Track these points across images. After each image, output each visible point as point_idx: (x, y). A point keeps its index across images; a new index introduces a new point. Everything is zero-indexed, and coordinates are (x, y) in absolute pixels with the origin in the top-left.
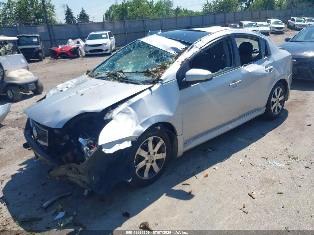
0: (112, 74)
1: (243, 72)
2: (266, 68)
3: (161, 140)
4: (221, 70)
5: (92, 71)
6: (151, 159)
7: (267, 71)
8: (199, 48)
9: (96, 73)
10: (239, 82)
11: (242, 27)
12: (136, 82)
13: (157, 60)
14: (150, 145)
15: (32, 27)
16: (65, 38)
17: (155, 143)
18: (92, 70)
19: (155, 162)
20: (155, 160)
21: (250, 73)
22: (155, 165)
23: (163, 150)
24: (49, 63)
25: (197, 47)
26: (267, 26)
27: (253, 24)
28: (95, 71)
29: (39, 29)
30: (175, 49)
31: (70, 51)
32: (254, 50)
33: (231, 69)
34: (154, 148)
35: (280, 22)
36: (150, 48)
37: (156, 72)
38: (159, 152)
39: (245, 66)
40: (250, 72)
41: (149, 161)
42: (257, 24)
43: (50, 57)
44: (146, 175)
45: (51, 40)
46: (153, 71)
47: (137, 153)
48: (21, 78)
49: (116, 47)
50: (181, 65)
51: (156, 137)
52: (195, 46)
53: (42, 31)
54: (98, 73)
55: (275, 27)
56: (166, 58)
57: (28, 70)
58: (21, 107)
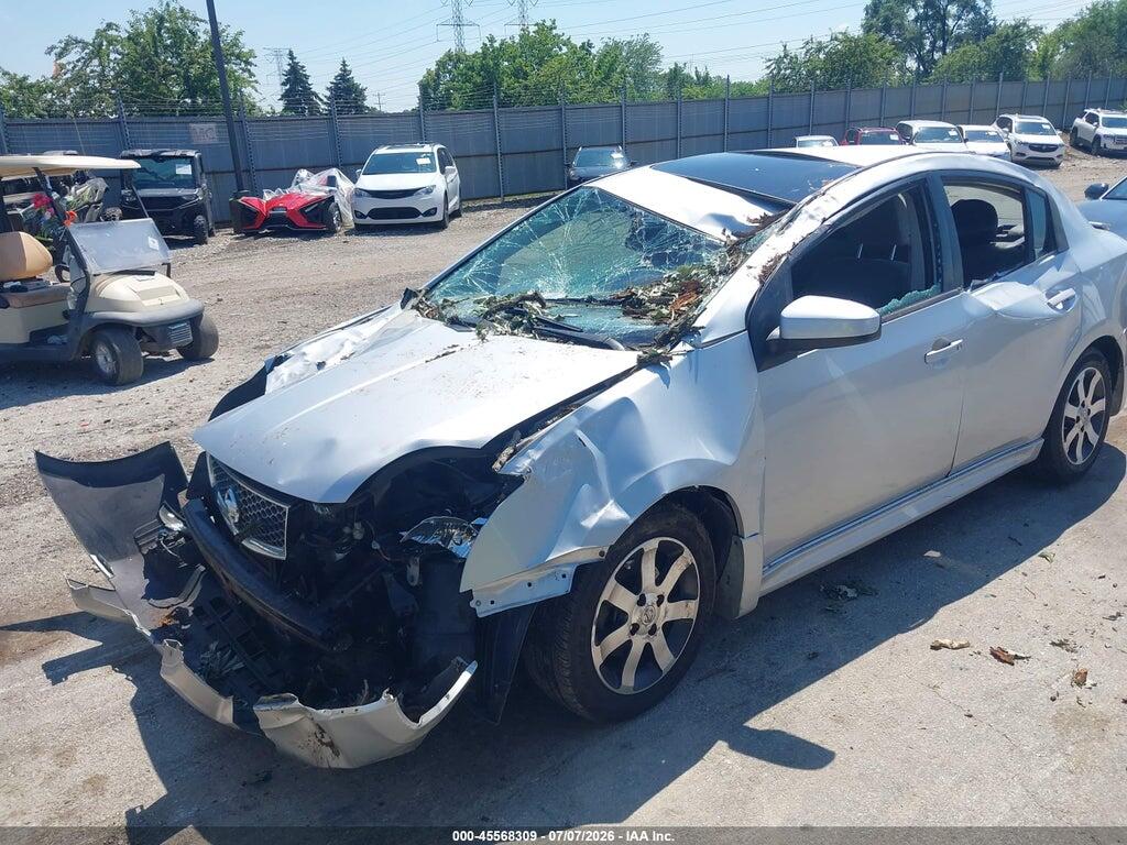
0: (501, 308)
1: (973, 310)
2: (1050, 295)
3: (687, 551)
4: (894, 301)
5: (424, 292)
6: (650, 621)
7: (1054, 307)
8: (820, 218)
9: (441, 302)
10: (957, 347)
11: (908, 141)
12: (600, 338)
13: (659, 260)
14: (649, 571)
15: (176, 125)
16: (284, 167)
17: (664, 562)
18: (423, 286)
19: (660, 632)
20: (660, 625)
21: (996, 313)
22: (659, 641)
23: (689, 589)
24: (230, 248)
25: (812, 217)
26: (997, 139)
27: (950, 129)
28: (436, 292)
29: (198, 130)
30: (725, 221)
31: (302, 210)
32: (1001, 230)
33: (927, 297)
34: (659, 581)
35: (1044, 126)
36: (633, 215)
37: (664, 300)
38: (677, 595)
39: (976, 287)
40: (996, 309)
41: (642, 627)
42: (961, 129)
43: (231, 230)
44: (628, 679)
45: (237, 171)
46: (652, 300)
47: (605, 597)
48: (146, 303)
49: (461, 201)
50: (761, 282)
51: (669, 539)
52: (806, 212)
53: (208, 141)
54: (445, 301)
55: (1025, 144)
56: (692, 254)
57: (168, 275)
58: (142, 406)
